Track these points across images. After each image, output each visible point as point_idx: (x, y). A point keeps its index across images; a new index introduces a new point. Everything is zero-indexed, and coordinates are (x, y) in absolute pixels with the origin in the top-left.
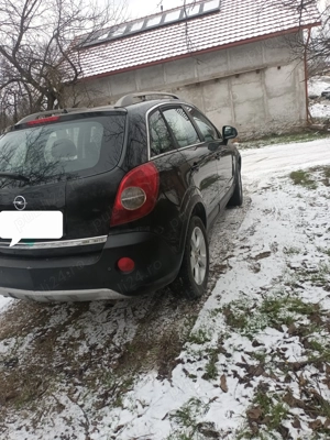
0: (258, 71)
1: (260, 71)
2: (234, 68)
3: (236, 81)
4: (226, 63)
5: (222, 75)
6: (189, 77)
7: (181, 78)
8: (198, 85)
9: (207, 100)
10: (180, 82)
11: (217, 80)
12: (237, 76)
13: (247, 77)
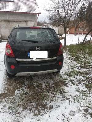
0: (26, 22)
1: (26, 21)
2: (19, 19)
3: (20, 23)
4: (17, 17)
5: (16, 20)
6: (5, 18)
7: (3, 18)
8: (8, 21)
9: (11, 26)
10: (2, 19)
11: (14, 21)
12: (20, 21)
13: (23, 22)
